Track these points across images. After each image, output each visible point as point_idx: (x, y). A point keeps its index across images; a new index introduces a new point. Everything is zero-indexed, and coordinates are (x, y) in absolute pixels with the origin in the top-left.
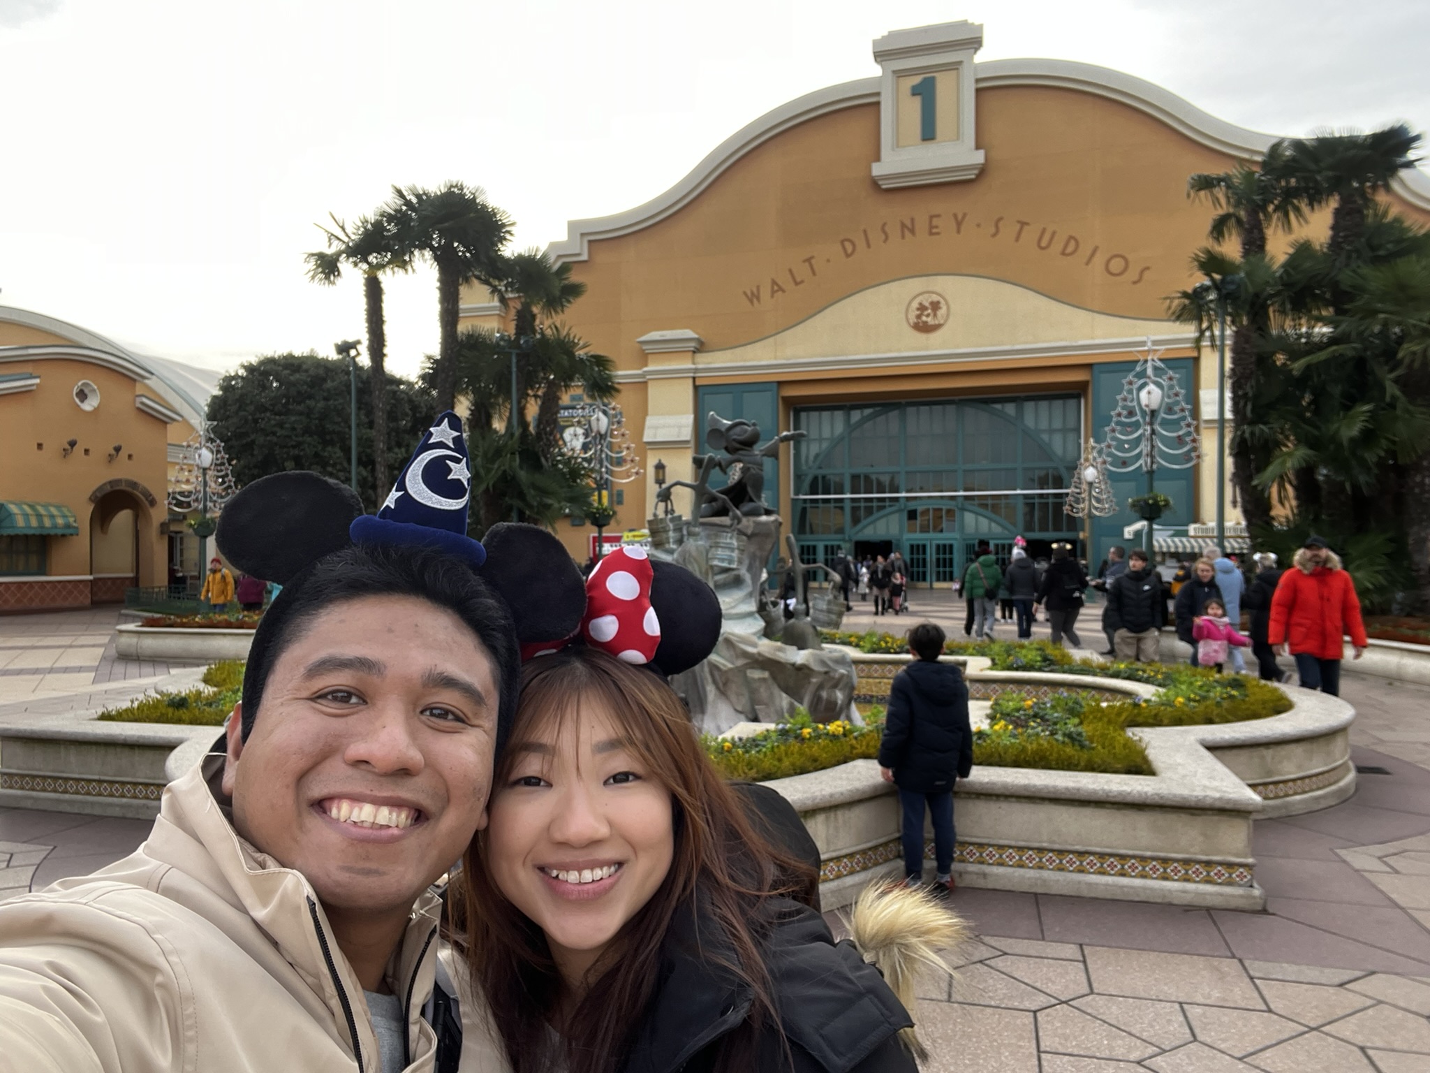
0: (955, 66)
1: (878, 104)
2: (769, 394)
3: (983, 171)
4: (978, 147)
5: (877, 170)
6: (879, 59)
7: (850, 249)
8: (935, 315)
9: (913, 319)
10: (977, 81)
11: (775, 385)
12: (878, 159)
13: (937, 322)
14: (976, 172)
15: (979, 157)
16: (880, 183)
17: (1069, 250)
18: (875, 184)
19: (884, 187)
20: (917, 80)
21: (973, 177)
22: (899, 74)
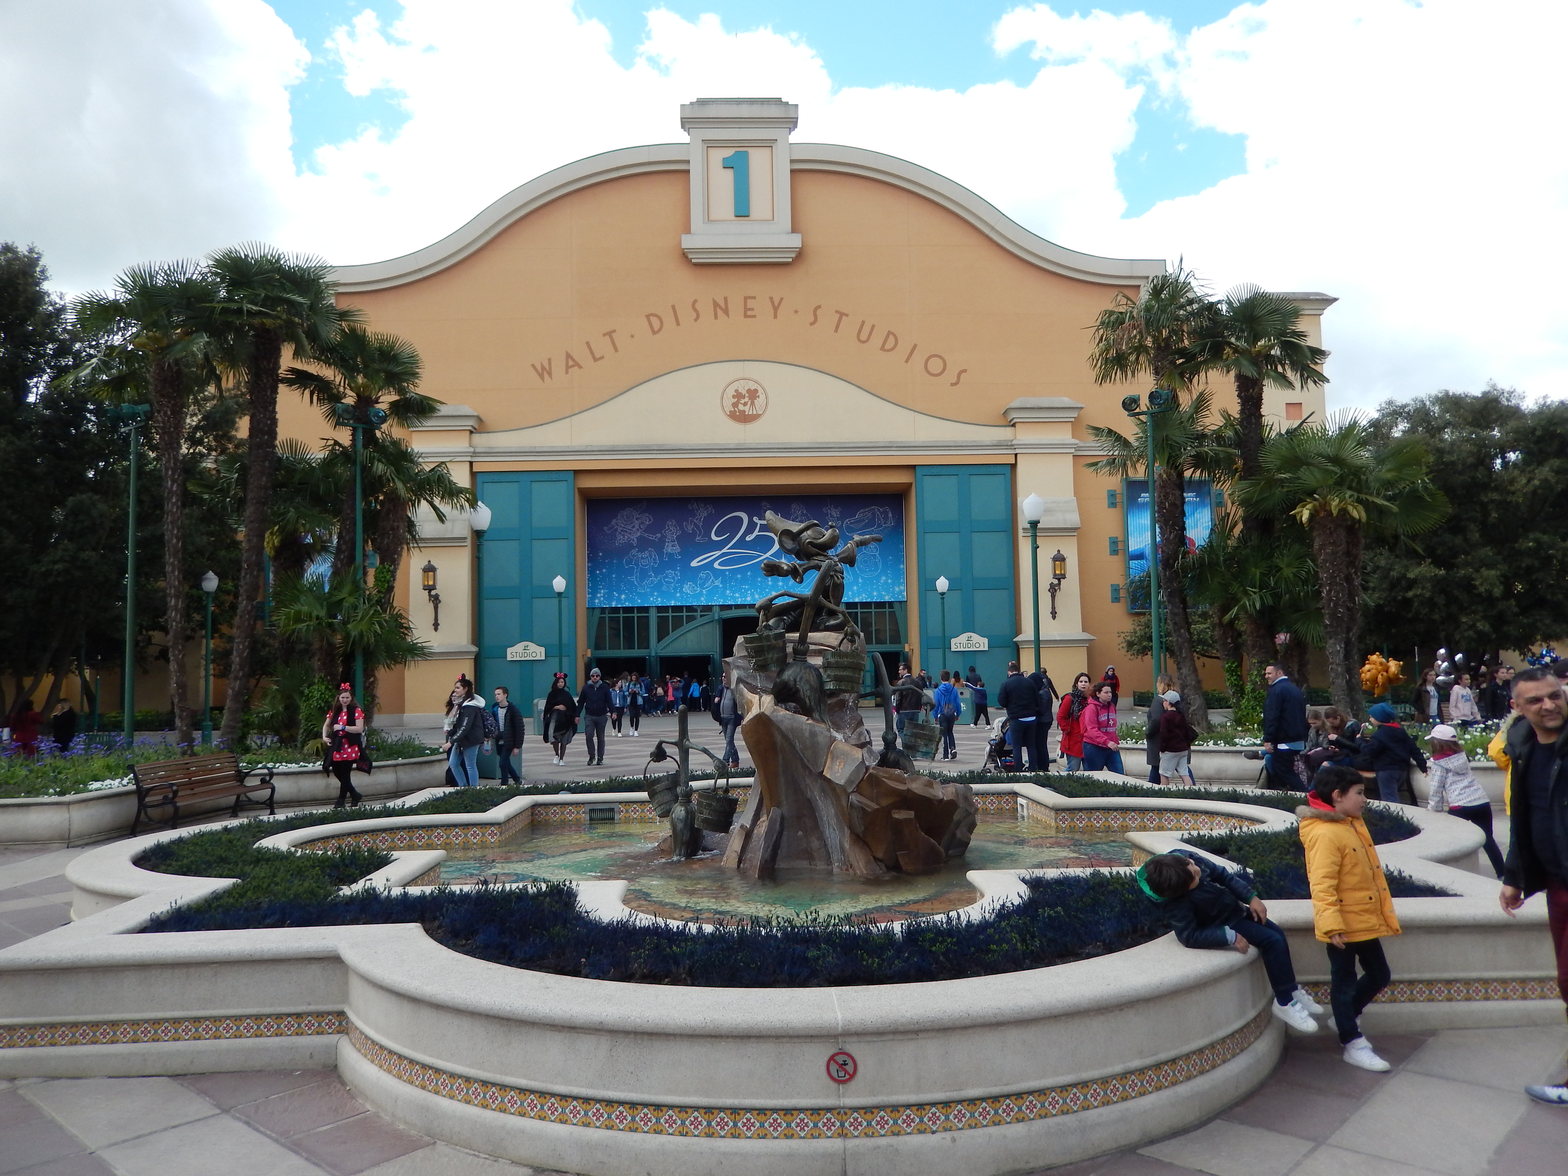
0: (769, 144)
1: (688, 171)
2: (563, 485)
3: (800, 255)
4: (794, 230)
5: (687, 242)
6: (687, 126)
7: (656, 328)
8: (753, 404)
9: (729, 408)
10: (792, 161)
11: (572, 475)
12: (687, 230)
13: (755, 413)
14: (793, 255)
15: (795, 241)
16: (690, 256)
17: (888, 346)
18: (684, 255)
19: (693, 261)
20: (729, 152)
21: (791, 260)
22: (710, 144)
